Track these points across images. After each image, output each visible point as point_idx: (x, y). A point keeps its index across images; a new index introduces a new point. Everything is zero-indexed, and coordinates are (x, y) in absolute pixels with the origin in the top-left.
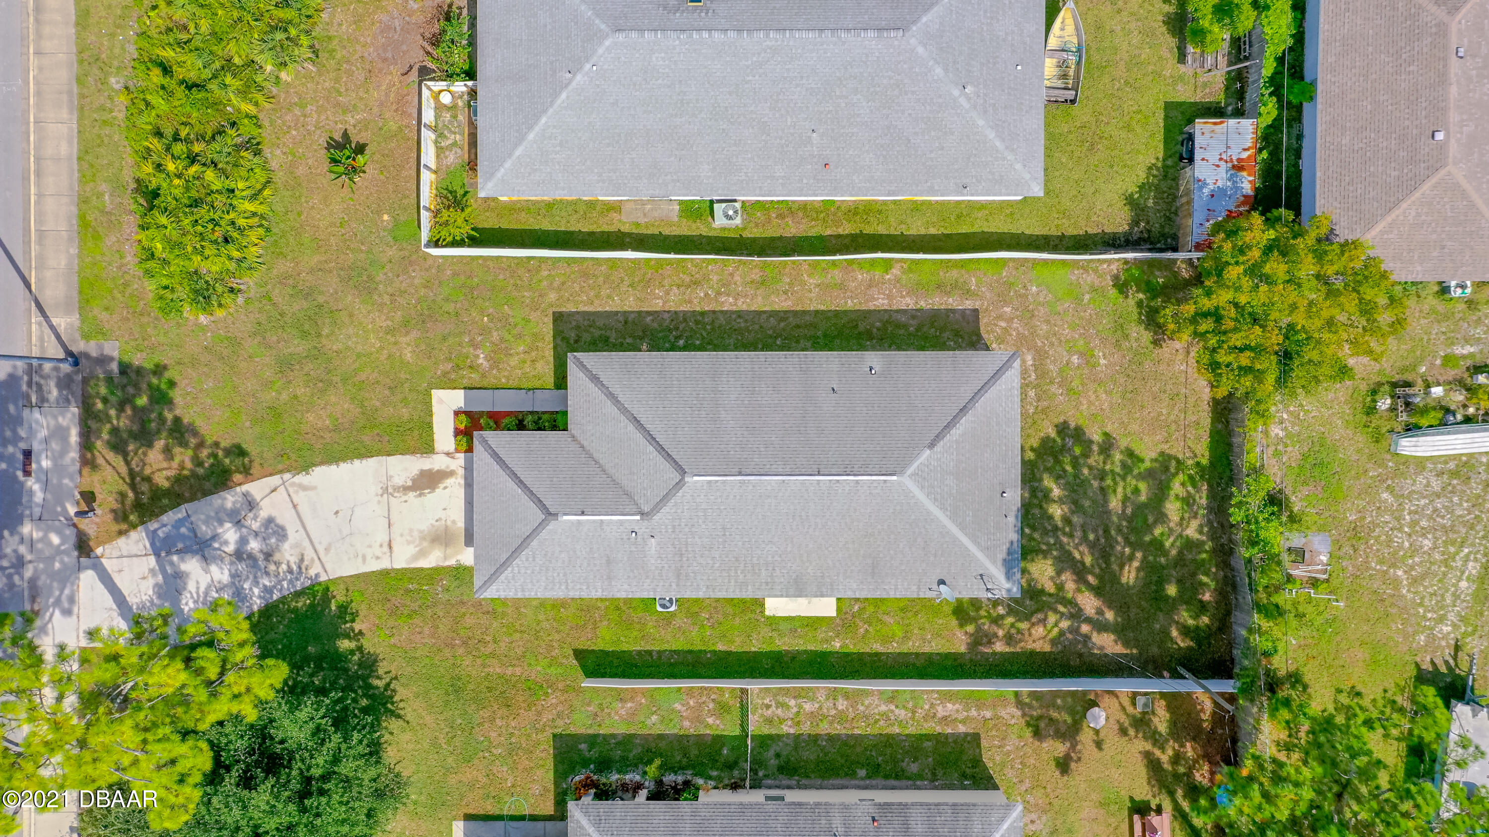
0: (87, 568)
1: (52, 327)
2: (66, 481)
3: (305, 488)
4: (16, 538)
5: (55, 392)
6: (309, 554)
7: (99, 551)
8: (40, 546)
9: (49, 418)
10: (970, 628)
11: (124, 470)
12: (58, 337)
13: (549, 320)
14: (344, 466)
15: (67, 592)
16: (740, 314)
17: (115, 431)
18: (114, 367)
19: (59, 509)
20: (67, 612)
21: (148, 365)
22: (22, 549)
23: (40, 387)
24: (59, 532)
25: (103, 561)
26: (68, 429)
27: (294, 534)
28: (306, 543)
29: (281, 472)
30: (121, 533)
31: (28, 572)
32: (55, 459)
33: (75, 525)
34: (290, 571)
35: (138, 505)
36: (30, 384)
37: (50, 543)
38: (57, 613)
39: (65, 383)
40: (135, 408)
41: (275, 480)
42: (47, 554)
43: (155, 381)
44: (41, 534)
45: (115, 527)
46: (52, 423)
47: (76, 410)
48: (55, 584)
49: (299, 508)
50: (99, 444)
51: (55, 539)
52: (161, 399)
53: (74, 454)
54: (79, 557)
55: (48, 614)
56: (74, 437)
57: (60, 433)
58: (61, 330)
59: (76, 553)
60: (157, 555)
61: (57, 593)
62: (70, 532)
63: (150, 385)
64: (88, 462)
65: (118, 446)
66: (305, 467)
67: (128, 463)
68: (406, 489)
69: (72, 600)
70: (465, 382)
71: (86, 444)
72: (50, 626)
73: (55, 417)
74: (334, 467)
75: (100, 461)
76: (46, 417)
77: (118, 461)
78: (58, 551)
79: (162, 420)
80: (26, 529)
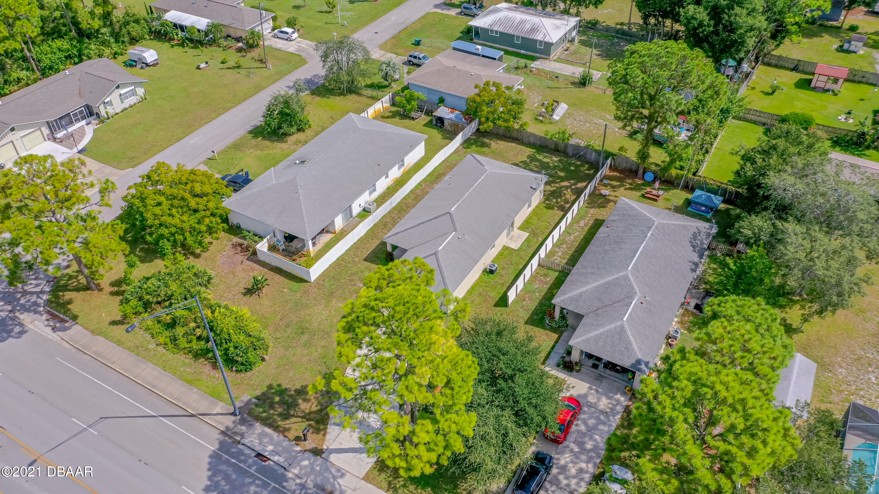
0: (328, 456)
1: (215, 415)
2: (284, 444)
4: (291, 481)
5: (243, 428)
7: (325, 447)
8: (303, 472)
9: (253, 436)
10: (556, 208)
11: (300, 420)
12: (222, 414)
15: (333, 471)
17: (280, 415)
18: (254, 400)
19: (294, 454)
20: (343, 475)
21: (265, 389)
22: (298, 481)
23: (236, 433)
24: (303, 460)
25: (330, 448)
26: (263, 431)
30: (324, 435)
31: (310, 484)
32: (271, 444)
33: (305, 451)
35: (318, 422)
36: (230, 437)
37: (306, 466)
38: (340, 481)
39: (243, 422)
40: (278, 403)
42: (309, 470)
43: (273, 391)
44: (298, 468)
45: (320, 436)
46: (255, 436)
47: (258, 424)
48: (326, 474)
50: (280, 423)
51: (306, 463)
52: (282, 392)
53: (275, 435)
54: (321, 456)
55: (337, 485)
56: (269, 431)
57: (262, 435)
58: (220, 411)
59: (319, 457)
60: (345, 427)
61: (330, 476)
62: (307, 454)
63: (273, 393)
64: (283, 431)
65: (286, 416)
67: (297, 417)
69: (339, 470)
71: (276, 428)
72: (343, 487)
73: (254, 433)
75: (287, 426)
76: (250, 437)
77: (293, 420)
78: (311, 464)
79: (291, 396)
80: (290, 475)
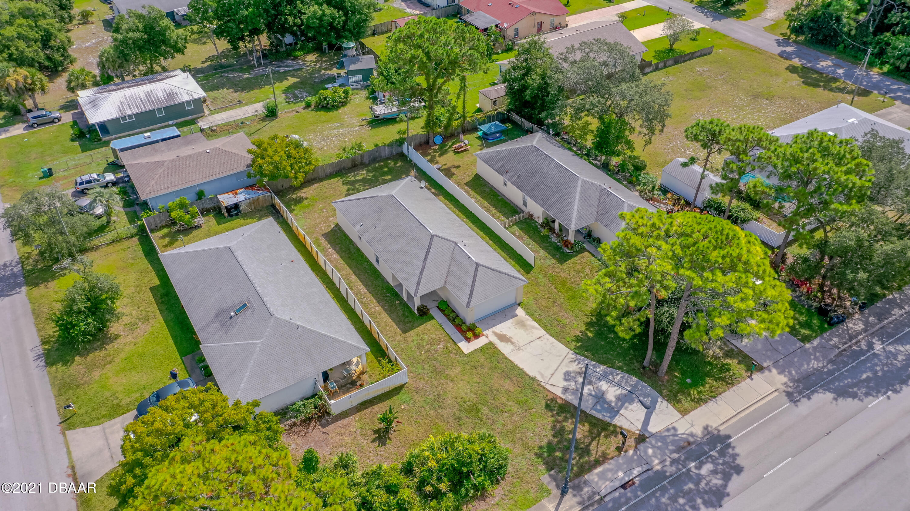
0: (649, 432)
2: (621, 461)
3: (542, 376)
4: (665, 468)
5: (586, 489)
6: (566, 361)
7: (638, 432)
8: (659, 457)
9: (600, 485)
11: (595, 443)
12: (559, 504)
13: (408, 334)
14: (521, 367)
15: (666, 434)
16: (366, 286)
17: (581, 456)
18: (552, 472)
19: (635, 457)
20: (674, 428)
21: (540, 461)
22: (668, 463)
23: (589, 498)
24: (646, 452)
25: (640, 428)
26: (597, 474)
27: (564, 369)
28: (564, 364)
29: (544, 388)
30: (622, 429)
31: (675, 456)
32: (617, 472)
33: (636, 447)
34: (579, 363)
35: (604, 429)
36: (592, 505)
37: (654, 452)
38: (679, 432)
39: (578, 488)
40: (564, 455)
41: (548, 387)
42: (659, 451)
43: (545, 455)
44: (653, 459)
46: (600, 483)
47: (586, 476)
48: (668, 441)
49: (552, 373)
50: (592, 458)
51: (650, 451)
52: (550, 447)
53: (606, 466)
54: (647, 438)
55: (683, 436)
56: (599, 470)
57: (602, 476)
58: (555, 504)
59: (647, 440)
60: (618, 412)
61: (671, 437)
62: (640, 447)
63: (550, 455)
64: (604, 458)
65: (586, 451)
66: (534, 379)
67: (590, 444)
68: (512, 343)
69: (668, 430)
70: (454, 347)
71: (597, 463)
72: (687, 432)
73: (597, 483)
74: (525, 369)
75: (599, 454)
76: (600, 487)
77: (593, 446)
78: (653, 447)
79: (559, 442)
80: (658, 468)
